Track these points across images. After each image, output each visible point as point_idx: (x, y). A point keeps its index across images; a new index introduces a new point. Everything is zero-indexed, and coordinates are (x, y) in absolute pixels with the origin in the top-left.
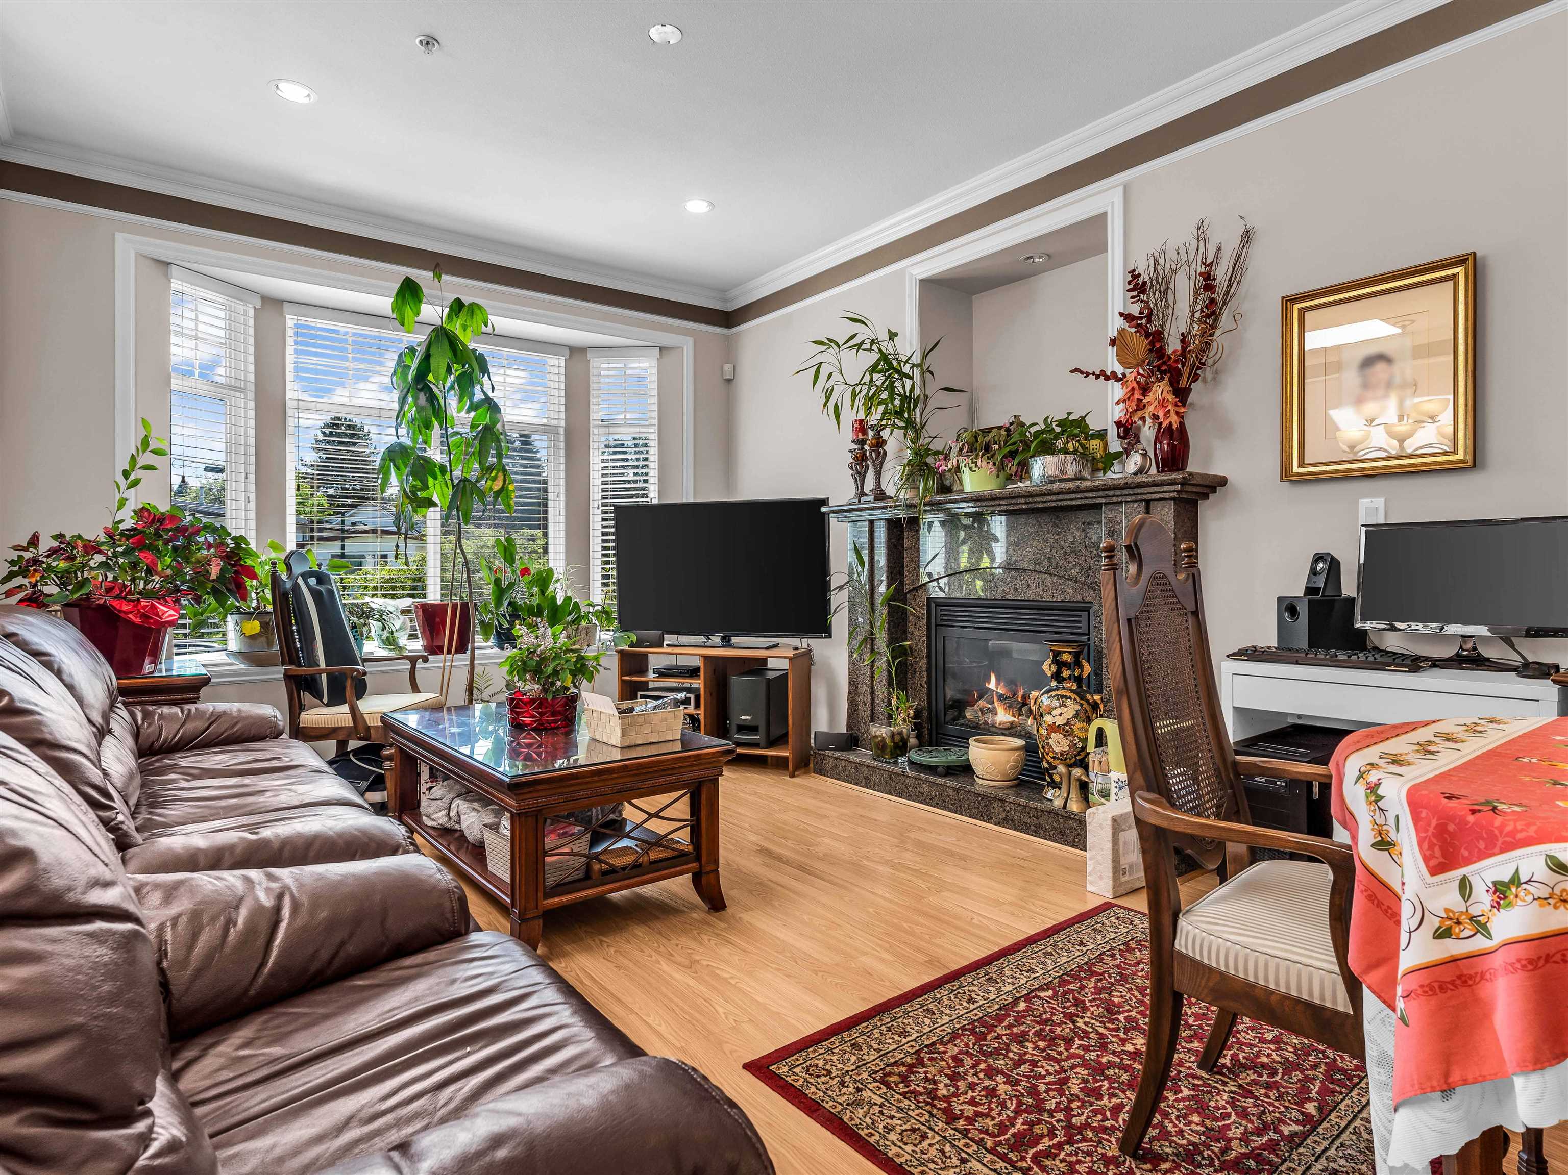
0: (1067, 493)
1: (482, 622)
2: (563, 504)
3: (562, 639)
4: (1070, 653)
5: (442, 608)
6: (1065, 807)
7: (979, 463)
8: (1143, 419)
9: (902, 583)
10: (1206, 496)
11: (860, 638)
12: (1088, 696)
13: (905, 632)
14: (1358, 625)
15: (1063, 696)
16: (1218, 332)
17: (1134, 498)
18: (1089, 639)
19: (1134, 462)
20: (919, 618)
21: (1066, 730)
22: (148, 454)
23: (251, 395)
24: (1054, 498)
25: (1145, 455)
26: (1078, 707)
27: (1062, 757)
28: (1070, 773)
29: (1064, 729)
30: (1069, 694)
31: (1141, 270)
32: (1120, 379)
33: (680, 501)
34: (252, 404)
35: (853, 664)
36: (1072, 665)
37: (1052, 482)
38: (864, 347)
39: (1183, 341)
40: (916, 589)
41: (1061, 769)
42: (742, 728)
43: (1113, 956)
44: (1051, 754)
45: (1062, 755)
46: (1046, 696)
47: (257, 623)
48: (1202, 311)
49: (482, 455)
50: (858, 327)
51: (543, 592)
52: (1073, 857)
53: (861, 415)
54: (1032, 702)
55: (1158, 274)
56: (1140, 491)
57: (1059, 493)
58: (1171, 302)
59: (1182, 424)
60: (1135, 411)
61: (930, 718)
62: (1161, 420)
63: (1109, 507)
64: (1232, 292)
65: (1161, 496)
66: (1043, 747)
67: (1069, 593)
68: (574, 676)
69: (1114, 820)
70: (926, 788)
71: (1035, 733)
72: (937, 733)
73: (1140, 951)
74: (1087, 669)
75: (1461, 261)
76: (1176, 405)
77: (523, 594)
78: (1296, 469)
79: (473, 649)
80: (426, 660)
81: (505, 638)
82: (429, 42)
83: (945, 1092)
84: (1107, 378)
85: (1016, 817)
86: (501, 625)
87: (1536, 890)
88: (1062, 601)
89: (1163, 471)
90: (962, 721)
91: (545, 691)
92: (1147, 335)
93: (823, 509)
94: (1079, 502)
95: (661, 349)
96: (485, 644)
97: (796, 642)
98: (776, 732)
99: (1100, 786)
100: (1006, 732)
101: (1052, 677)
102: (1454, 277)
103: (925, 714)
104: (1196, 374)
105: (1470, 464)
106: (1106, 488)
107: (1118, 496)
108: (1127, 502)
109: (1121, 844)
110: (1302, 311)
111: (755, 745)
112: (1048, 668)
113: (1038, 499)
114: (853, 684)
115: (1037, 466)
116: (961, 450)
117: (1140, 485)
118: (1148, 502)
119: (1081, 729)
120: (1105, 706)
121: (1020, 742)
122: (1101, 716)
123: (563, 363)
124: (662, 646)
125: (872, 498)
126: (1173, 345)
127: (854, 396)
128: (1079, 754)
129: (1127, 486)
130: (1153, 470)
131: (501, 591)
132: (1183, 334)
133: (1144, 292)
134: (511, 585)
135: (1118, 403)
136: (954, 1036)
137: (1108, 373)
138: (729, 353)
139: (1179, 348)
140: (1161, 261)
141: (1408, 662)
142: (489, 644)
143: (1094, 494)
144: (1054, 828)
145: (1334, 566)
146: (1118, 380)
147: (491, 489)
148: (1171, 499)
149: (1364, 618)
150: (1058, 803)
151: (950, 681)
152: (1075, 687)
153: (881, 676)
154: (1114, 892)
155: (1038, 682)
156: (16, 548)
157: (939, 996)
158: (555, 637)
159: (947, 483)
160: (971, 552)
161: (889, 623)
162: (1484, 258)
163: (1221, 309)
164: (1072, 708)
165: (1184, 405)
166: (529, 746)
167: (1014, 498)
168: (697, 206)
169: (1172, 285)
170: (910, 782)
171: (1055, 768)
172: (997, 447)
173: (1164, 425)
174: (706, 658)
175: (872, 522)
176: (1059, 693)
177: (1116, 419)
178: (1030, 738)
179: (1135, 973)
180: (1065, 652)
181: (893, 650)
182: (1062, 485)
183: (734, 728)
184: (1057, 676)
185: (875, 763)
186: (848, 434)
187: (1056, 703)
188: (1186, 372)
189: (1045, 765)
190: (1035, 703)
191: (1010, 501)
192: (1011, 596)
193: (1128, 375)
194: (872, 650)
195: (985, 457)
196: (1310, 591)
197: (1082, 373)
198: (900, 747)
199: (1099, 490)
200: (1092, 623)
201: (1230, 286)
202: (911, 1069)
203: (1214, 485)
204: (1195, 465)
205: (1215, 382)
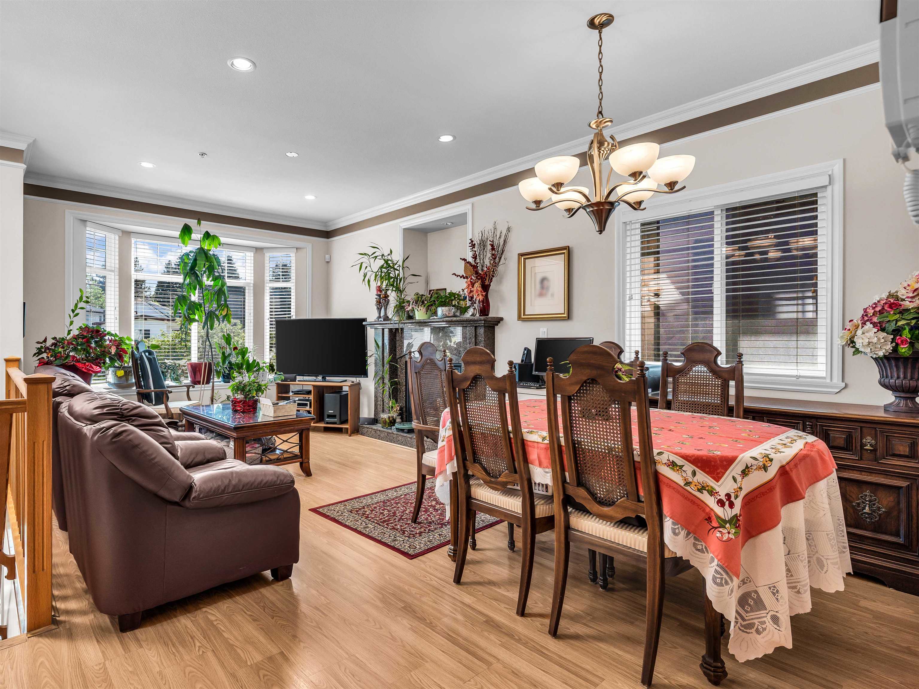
1: (217, 371)
2: (252, 318)
3: (252, 378)
5: (200, 365)
7: (420, 308)
8: (473, 296)
9: (395, 355)
10: (497, 325)
11: (378, 378)
13: (397, 375)
14: (534, 373)
16: (499, 264)
17: (472, 325)
19: (472, 311)
20: (403, 369)
22: (82, 302)
23: (117, 273)
24: (446, 323)
25: (475, 309)
31: (474, 239)
32: (466, 278)
33: (305, 318)
34: (117, 277)
35: (376, 388)
37: (446, 317)
38: (378, 257)
39: (486, 267)
40: (401, 357)
42: (329, 416)
47: (123, 371)
48: (492, 257)
49: (218, 300)
50: (375, 250)
51: (243, 358)
53: (379, 284)
55: (482, 239)
56: (473, 322)
59: (487, 299)
60: (470, 292)
61: (406, 411)
63: (465, 328)
64: (504, 250)
65: (481, 324)
67: (454, 360)
68: (257, 392)
70: (400, 438)
75: (565, 248)
76: (482, 292)
77: (235, 359)
78: (522, 316)
79: (213, 383)
80: (194, 387)
81: (227, 378)
82: (203, 154)
83: (368, 513)
86: (225, 372)
89: (481, 315)
91: (245, 397)
92: (471, 266)
93: (364, 323)
95: (297, 248)
96: (218, 380)
97: (354, 379)
98: (343, 419)
102: (564, 253)
103: (404, 409)
104: (491, 281)
105: (567, 318)
106: (464, 321)
107: (467, 324)
110: (525, 259)
111: (334, 423)
113: (440, 323)
114: (376, 397)
115: (441, 310)
116: (414, 302)
118: (476, 327)
123: (253, 255)
124: (295, 381)
125: (382, 319)
127: (376, 276)
130: (478, 315)
131: (225, 357)
133: (475, 247)
134: (230, 355)
136: (377, 503)
137: (462, 276)
138: (328, 250)
142: (219, 380)
145: (529, 352)
147: (221, 314)
148: (484, 326)
149: (536, 371)
153: (386, 393)
156: (38, 343)
157: (377, 495)
158: (249, 377)
159: (410, 315)
161: (390, 371)
162: (572, 248)
165: (487, 292)
166: (239, 418)
167: (432, 323)
168: (310, 197)
170: (395, 436)
172: (426, 302)
174: (314, 386)
175: (383, 329)
181: (391, 382)
183: (326, 416)
185: (382, 429)
186: (374, 291)
188: (487, 279)
193: (468, 278)
194: (383, 382)
195: (423, 306)
196: (522, 360)
197: (456, 275)
198: (392, 422)
201: (503, 247)
202: (360, 509)
203: (499, 320)
204: (492, 314)
205: (500, 282)
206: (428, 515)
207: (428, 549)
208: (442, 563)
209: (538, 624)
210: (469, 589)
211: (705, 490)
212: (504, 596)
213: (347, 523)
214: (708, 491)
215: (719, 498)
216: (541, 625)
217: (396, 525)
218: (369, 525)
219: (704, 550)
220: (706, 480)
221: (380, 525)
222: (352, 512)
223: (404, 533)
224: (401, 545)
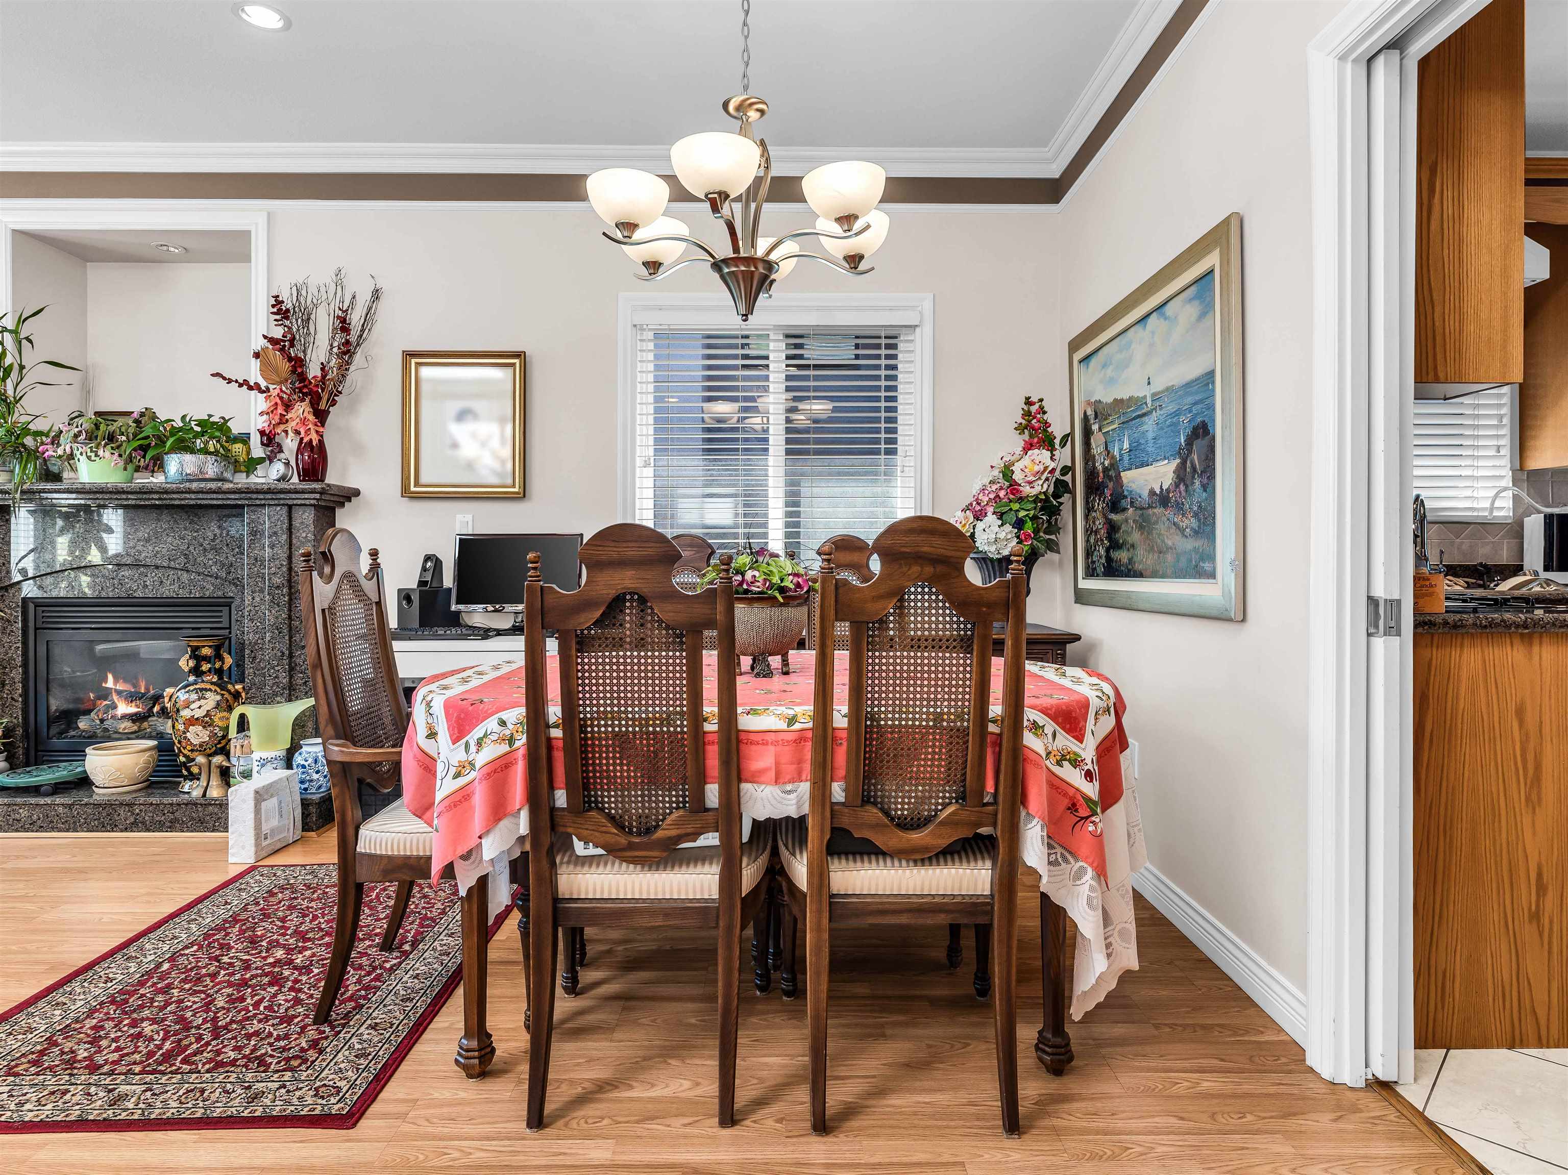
0: (207, 493)
4: (210, 647)
6: (204, 795)
7: (101, 452)
8: (286, 432)
10: (342, 505)
12: (230, 687)
14: (454, 608)
15: (202, 690)
16: (352, 368)
17: (276, 502)
18: (230, 633)
19: (276, 470)
20: (9, 621)
21: (206, 722)
24: (193, 496)
25: (287, 464)
26: (218, 698)
27: (201, 749)
28: (210, 762)
29: (203, 721)
30: (208, 686)
31: (284, 296)
32: (264, 392)
36: (213, 659)
37: (191, 481)
39: (323, 369)
40: (7, 589)
41: (201, 759)
43: (257, 904)
44: (189, 748)
45: (201, 746)
46: (183, 691)
48: (339, 348)
52: (213, 840)
54: (166, 700)
55: (300, 303)
56: (282, 496)
57: (198, 492)
58: (312, 332)
59: (321, 442)
60: (279, 424)
62: (303, 435)
63: (252, 508)
64: (364, 336)
65: (303, 502)
66: (180, 742)
67: (209, 589)
69: (257, 792)
70: (23, 813)
71: (170, 731)
72: (37, 751)
73: (282, 893)
74: (229, 661)
75: (517, 355)
76: (316, 425)
78: (413, 489)
83: (86, 1054)
84: (250, 388)
85: (147, 818)
87: (494, 737)
88: (201, 597)
89: (304, 480)
90: (72, 733)
92: (290, 359)
94: (220, 502)
99: (241, 769)
100: (133, 736)
101: (190, 671)
102: (513, 365)
103: (19, 731)
104: (333, 400)
105: (521, 495)
106: (249, 491)
107: (261, 499)
108: (269, 505)
109: (263, 811)
110: (419, 365)
112: (185, 663)
113: (175, 496)
115: (173, 463)
116: (76, 436)
117: (282, 491)
118: (290, 507)
119: (221, 719)
120: (247, 694)
121: (152, 743)
122: (243, 703)
126: (314, 371)
128: (219, 743)
129: (269, 491)
130: (295, 479)
132: (322, 364)
133: (287, 318)
135: (261, 414)
136: (91, 1013)
137: (252, 384)
139: (319, 374)
140: (304, 293)
141: (481, 632)
143: (237, 496)
144: (193, 819)
145: (438, 563)
146: (261, 391)
148: (311, 505)
149: (458, 603)
150: (196, 793)
151: (56, 690)
152: (215, 679)
154: (256, 858)
155: (174, 678)
157: (69, 989)
159: (55, 469)
160: (73, 543)
162: (531, 357)
163: (355, 349)
164: (212, 699)
165: (323, 426)
167: (145, 493)
169: (313, 317)
171: (193, 760)
172: (124, 438)
173: (305, 440)
176: (197, 686)
177: (260, 427)
178: (162, 737)
179: (277, 910)
180: (204, 646)
182: (202, 485)
184: (196, 671)
187: (194, 696)
188: (325, 397)
189: (182, 759)
190: (170, 700)
191: (140, 496)
192: (139, 594)
193: (271, 390)
195: (109, 447)
196: (422, 583)
197: (224, 378)
199: (242, 492)
200: (234, 617)
201: (363, 331)
202: (42, 1053)
203: (349, 495)
204: (333, 477)
205: (352, 408)
206: (291, 989)
207: (377, 1077)
208: (447, 1095)
209: (770, 1123)
210: (574, 1124)
211: (1065, 760)
212: (652, 1100)
213: (29, 1117)
214: (1069, 761)
215: (1086, 768)
216: (780, 1121)
217: (218, 1053)
218: (123, 1088)
219: (1060, 860)
220: (1068, 744)
221: (163, 1073)
222: (16, 1075)
223: (262, 1062)
224: (288, 1103)
